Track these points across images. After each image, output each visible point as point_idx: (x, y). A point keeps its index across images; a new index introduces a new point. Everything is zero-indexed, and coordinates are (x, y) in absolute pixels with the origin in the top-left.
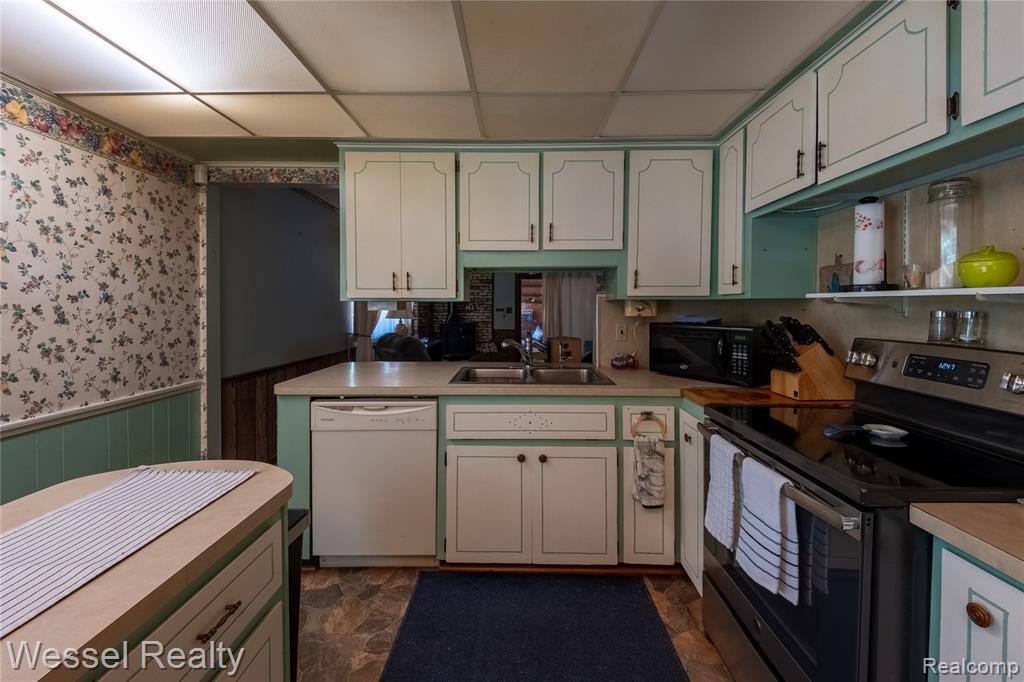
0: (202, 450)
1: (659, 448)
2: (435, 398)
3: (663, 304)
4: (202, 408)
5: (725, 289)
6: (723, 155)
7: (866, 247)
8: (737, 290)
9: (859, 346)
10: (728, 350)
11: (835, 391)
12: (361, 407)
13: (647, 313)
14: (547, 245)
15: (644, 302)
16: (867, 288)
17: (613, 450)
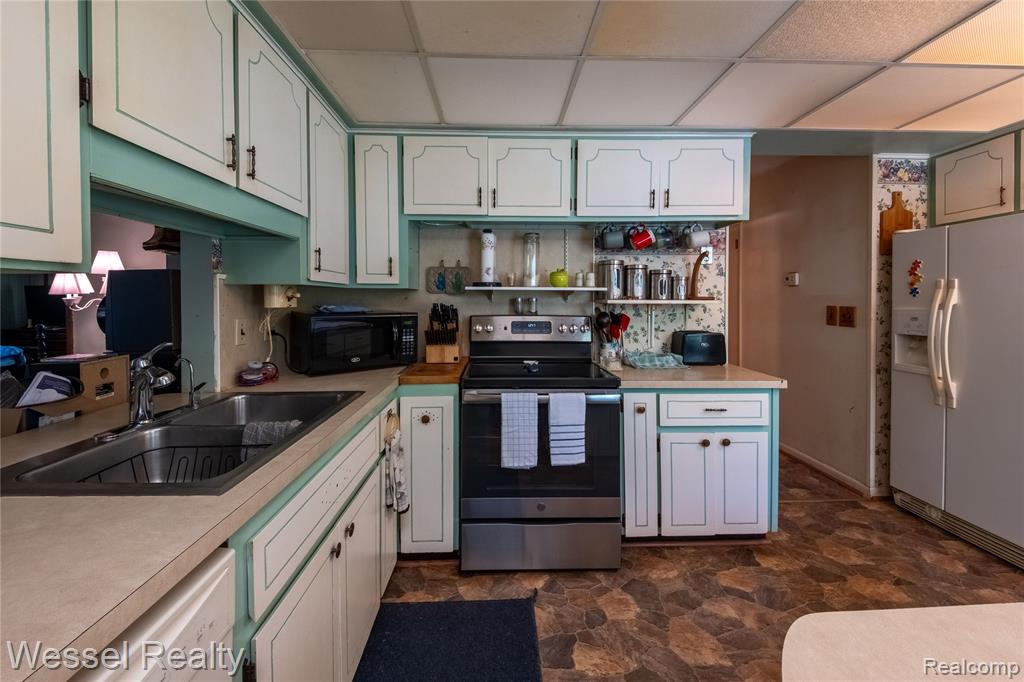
8: (393, 280)
9: (477, 321)
10: (400, 335)
14: (245, 183)
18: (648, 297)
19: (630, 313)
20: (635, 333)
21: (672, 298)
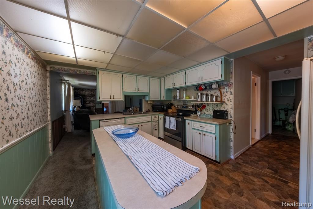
0: (50, 141)
1: (157, 121)
2: (124, 118)
3: (153, 101)
4: (49, 130)
5: (162, 99)
6: (161, 80)
7: (178, 94)
8: (164, 99)
9: (177, 106)
10: (163, 107)
11: (175, 111)
12: (111, 121)
13: (152, 102)
14: (138, 91)
15: (151, 101)
16: (178, 99)
17: (151, 122)
18: (207, 101)
19: (206, 105)
20: (208, 110)
21: (212, 101)
